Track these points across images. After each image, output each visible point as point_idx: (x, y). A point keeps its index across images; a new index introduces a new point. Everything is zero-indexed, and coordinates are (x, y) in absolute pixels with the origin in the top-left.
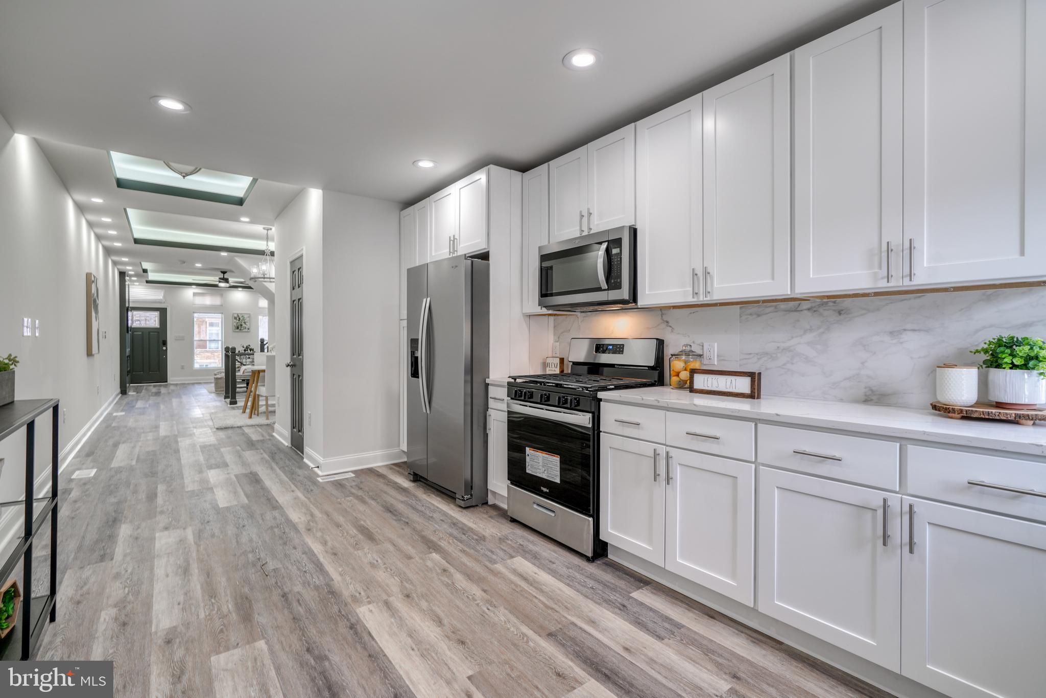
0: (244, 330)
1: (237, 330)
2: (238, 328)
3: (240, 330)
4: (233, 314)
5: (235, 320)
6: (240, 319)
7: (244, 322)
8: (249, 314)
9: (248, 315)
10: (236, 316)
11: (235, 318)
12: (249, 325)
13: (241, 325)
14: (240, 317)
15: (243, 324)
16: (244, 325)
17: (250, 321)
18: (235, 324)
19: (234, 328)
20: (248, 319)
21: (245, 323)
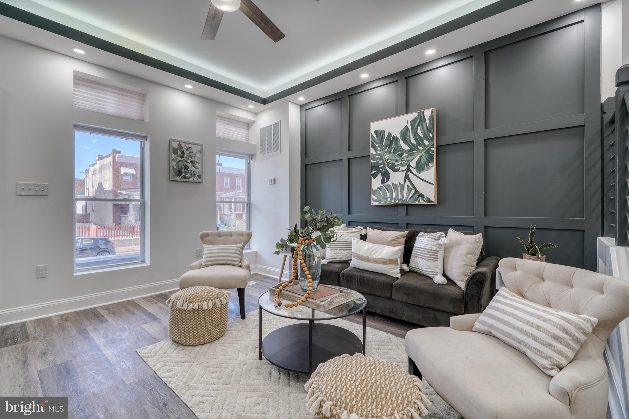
0: (191, 179)
1: (178, 178)
2: (180, 173)
3: (185, 177)
4: (170, 141)
5: (174, 156)
6: (183, 153)
7: (191, 162)
8: (201, 145)
9: (199, 148)
10: (176, 145)
11: (175, 151)
12: (200, 169)
13: (187, 167)
14: (185, 149)
15: (190, 165)
16: (191, 168)
17: (202, 159)
18: (174, 163)
19: (172, 172)
20: (199, 155)
21: (193, 163)
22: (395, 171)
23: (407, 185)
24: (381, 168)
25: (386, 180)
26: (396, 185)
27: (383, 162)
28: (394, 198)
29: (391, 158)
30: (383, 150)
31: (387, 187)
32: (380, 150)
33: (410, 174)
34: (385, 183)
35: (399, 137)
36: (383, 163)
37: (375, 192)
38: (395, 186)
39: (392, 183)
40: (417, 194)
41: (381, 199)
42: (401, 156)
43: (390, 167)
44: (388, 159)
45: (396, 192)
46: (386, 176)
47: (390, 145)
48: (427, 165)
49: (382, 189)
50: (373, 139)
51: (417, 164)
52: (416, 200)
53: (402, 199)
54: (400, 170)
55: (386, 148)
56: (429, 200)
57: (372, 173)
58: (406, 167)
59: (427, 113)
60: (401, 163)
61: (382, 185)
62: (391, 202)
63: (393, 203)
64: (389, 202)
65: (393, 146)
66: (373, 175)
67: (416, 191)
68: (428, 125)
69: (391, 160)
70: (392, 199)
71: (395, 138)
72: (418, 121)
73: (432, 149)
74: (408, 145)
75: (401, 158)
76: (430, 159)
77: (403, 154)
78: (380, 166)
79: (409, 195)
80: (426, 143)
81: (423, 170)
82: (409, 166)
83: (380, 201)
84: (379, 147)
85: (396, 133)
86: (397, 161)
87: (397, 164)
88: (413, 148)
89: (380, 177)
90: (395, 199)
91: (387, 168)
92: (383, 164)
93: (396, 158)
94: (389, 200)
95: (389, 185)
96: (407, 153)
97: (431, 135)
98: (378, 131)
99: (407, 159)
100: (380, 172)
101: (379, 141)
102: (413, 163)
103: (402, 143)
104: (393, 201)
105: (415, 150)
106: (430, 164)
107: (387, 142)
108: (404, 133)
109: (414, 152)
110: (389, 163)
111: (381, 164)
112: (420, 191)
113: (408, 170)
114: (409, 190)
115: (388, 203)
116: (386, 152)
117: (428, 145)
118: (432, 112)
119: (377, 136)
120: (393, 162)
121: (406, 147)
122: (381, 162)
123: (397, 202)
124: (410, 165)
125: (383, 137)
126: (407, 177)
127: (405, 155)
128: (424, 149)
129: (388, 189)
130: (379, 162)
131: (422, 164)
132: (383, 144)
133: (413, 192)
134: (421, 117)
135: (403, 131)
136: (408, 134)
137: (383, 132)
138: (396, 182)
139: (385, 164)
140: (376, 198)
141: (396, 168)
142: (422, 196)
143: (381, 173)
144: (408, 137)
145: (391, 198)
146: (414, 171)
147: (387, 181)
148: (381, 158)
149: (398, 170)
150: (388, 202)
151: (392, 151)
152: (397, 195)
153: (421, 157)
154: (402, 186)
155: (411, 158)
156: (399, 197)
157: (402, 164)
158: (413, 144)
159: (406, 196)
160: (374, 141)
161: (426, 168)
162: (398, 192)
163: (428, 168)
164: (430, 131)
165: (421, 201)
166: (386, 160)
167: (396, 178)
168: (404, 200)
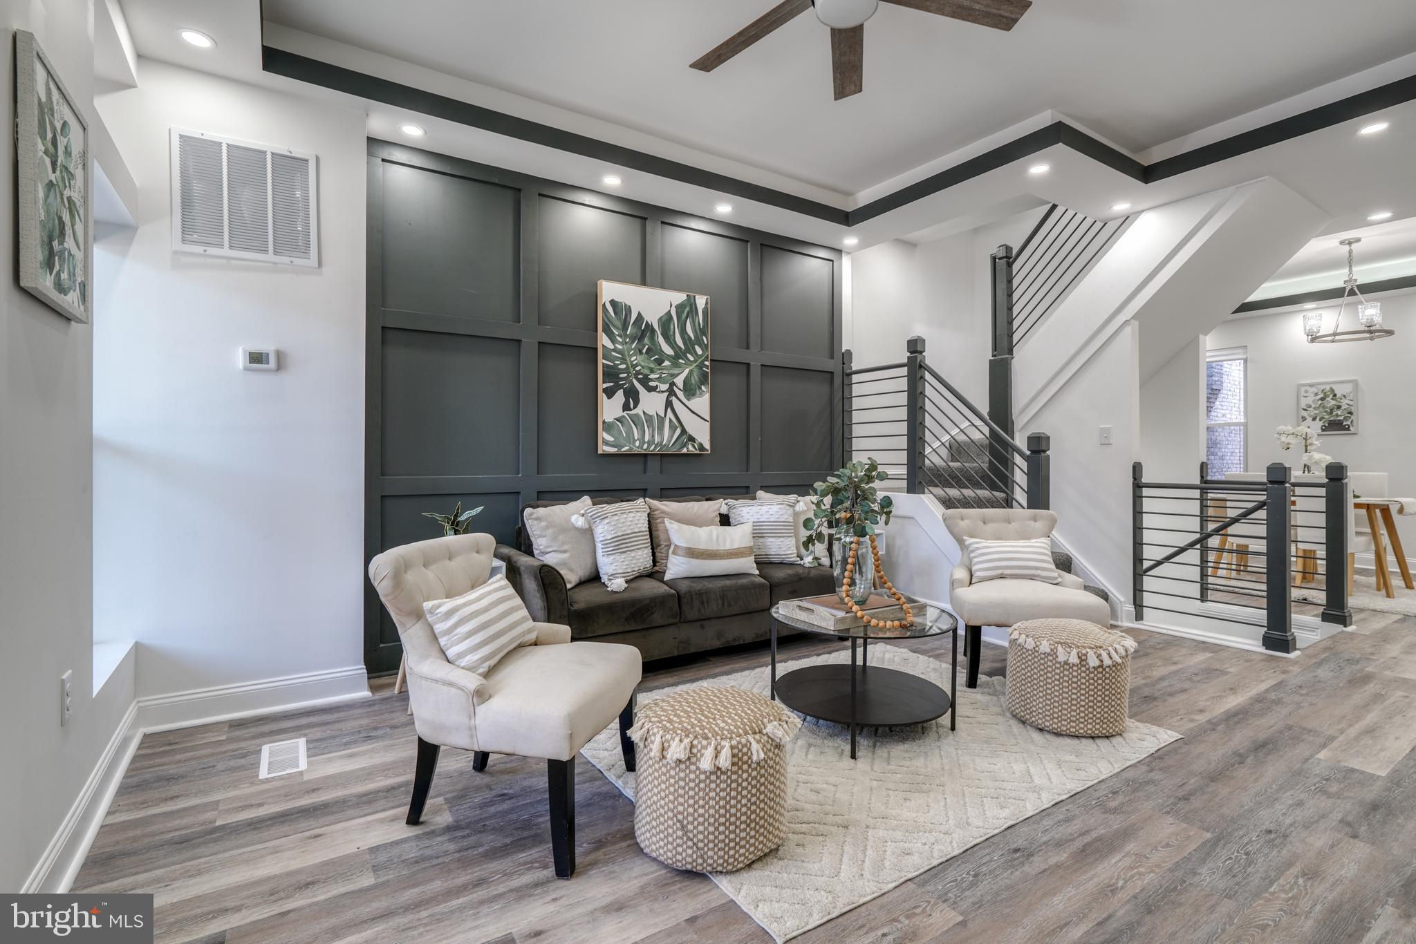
7: (69, 203)
22: (651, 390)
23: (670, 419)
24: (623, 379)
25: (632, 406)
26: (651, 416)
27: (627, 368)
28: (646, 440)
29: (643, 364)
30: (626, 343)
31: (635, 419)
32: (621, 344)
33: (674, 399)
34: (631, 410)
35: (656, 327)
36: (626, 370)
37: (608, 427)
38: (649, 418)
39: (644, 413)
40: (685, 437)
41: (622, 441)
42: (660, 364)
43: (639, 380)
44: (637, 365)
45: (651, 429)
46: (632, 397)
47: (641, 339)
48: (700, 388)
49: (624, 420)
50: (606, 316)
51: (686, 382)
52: (684, 445)
53: (660, 444)
54: (658, 390)
55: (633, 342)
56: (702, 447)
57: (605, 385)
58: (668, 386)
59: (701, 301)
60: (660, 377)
61: (625, 414)
62: (642, 448)
63: (645, 450)
64: (638, 447)
65: (646, 341)
66: (605, 390)
67: (684, 431)
68: (701, 322)
69: (643, 367)
70: (644, 443)
71: (650, 327)
72: (687, 309)
73: (707, 363)
74: (672, 348)
75: (658, 367)
76: (704, 379)
77: (663, 361)
78: (621, 376)
79: (672, 436)
80: (699, 351)
81: (694, 395)
82: (673, 384)
83: (620, 447)
84: (620, 336)
85: (652, 318)
86: (652, 371)
87: (652, 376)
88: (679, 355)
89: (620, 396)
90: (648, 442)
91: (634, 380)
92: (628, 373)
93: (652, 365)
94: (637, 444)
95: (637, 415)
96: (670, 361)
97: (704, 338)
98: (617, 302)
99: (671, 372)
100: (621, 387)
101: (619, 324)
102: (679, 381)
103: (661, 340)
104: (645, 446)
105: (682, 359)
106: (703, 388)
107: (635, 331)
108: (666, 321)
109: (680, 361)
110: (638, 373)
111: (623, 371)
112: (690, 431)
113: (671, 392)
114: (673, 428)
115: (636, 451)
116: (632, 349)
117: (701, 356)
118: (707, 303)
119: (615, 313)
120: (646, 371)
121: (668, 350)
122: (623, 366)
123: (652, 448)
124: (675, 385)
125: (628, 319)
126: (669, 404)
127: (667, 363)
128: (695, 361)
129: (636, 423)
130: (620, 367)
131: (692, 384)
132: (628, 333)
133: (678, 431)
134: (691, 305)
135: (664, 319)
136: (672, 327)
137: (629, 310)
138: (651, 412)
139: (630, 373)
140: (612, 439)
141: (651, 384)
142: (692, 439)
143: (622, 390)
144: (671, 333)
145: (640, 441)
146: (680, 394)
147: (635, 407)
148: (623, 360)
149: (653, 389)
150: (636, 447)
151: (644, 351)
152: (653, 436)
153: (691, 372)
154: (661, 420)
155: (676, 371)
156: (657, 439)
157: (660, 379)
158: (680, 348)
159: (667, 438)
160: (610, 321)
161: (698, 392)
162: (653, 431)
163: (701, 394)
164: (703, 332)
165: (690, 447)
166: (635, 366)
167: (651, 403)
168: (665, 445)
